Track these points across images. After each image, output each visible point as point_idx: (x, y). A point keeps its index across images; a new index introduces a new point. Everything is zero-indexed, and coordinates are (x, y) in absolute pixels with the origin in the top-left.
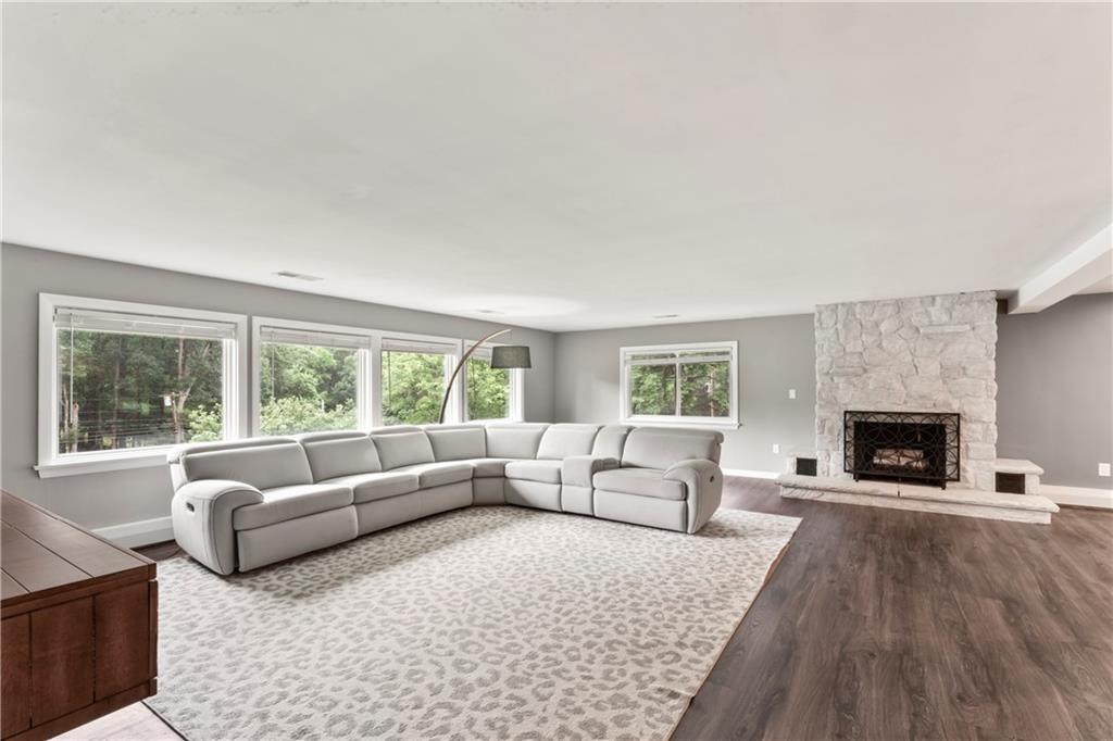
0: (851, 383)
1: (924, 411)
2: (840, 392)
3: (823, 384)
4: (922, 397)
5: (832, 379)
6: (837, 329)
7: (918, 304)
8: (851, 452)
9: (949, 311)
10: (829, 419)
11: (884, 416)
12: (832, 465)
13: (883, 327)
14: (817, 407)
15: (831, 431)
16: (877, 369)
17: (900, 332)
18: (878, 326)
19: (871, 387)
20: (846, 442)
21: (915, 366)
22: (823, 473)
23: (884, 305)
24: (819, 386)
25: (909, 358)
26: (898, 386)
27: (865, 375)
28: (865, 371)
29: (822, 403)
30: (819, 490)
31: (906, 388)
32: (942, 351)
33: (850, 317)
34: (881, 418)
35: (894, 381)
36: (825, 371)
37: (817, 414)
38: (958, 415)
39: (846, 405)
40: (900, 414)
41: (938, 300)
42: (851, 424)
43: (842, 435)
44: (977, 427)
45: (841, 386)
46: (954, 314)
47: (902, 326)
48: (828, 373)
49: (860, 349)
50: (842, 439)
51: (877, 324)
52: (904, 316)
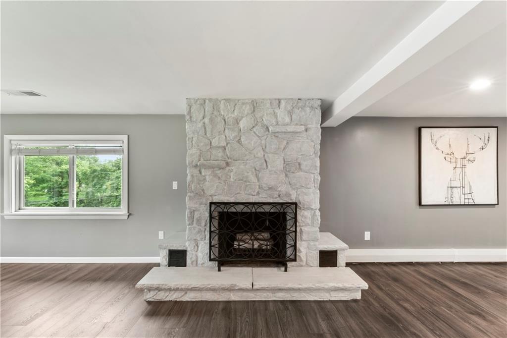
0: (216, 176)
1: (271, 201)
2: (207, 183)
3: (192, 176)
4: (270, 188)
5: (200, 173)
6: (204, 123)
7: (268, 105)
8: (215, 242)
9: (290, 113)
10: (197, 210)
11: (242, 207)
12: (200, 254)
13: (242, 125)
14: (187, 198)
15: (199, 221)
16: (237, 163)
17: (254, 129)
18: (238, 123)
19: (232, 180)
20: (211, 232)
21: (266, 161)
22: (192, 262)
23: (243, 104)
24: (189, 178)
25: (260, 154)
26: (253, 179)
27: (228, 168)
28: (228, 164)
29: (192, 195)
30: (182, 290)
31: (258, 181)
32: (284, 148)
33: (215, 113)
34: (239, 209)
35: (250, 174)
36: (194, 164)
37: (187, 206)
38: (296, 204)
39: (211, 196)
40: (254, 204)
41: (283, 103)
42: (215, 214)
43: (208, 225)
44: (307, 214)
45: (207, 177)
46: (294, 116)
47: (256, 125)
48: (197, 165)
49: (223, 144)
50: (208, 229)
51: (237, 121)
52: (258, 115)
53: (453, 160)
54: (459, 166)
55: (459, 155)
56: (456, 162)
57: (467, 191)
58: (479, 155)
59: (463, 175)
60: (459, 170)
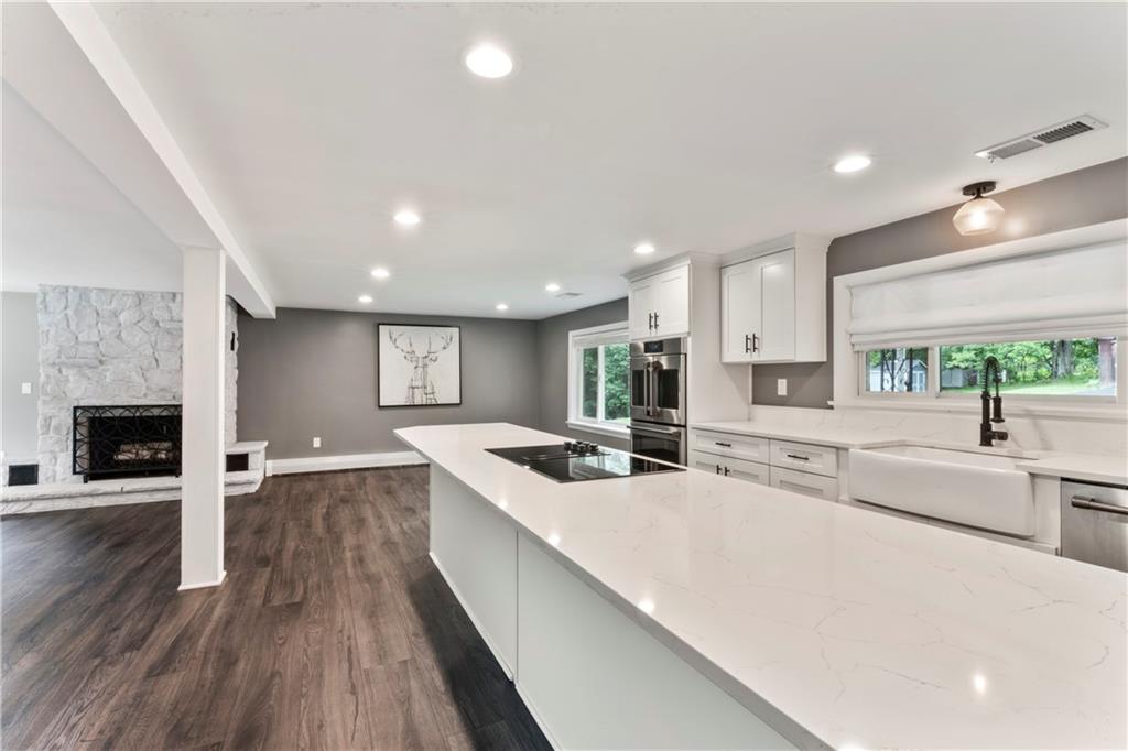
0: (84, 375)
1: (163, 403)
2: (70, 385)
3: (48, 377)
4: (162, 390)
5: (60, 371)
6: (66, 315)
7: (159, 299)
8: (83, 450)
10: (55, 417)
11: (122, 410)
12: (59, 468)
13: (122, 318)
14: (40, 403)
15: (57, 429)
16: (115, 361)
17: (140, 324)
18: (116, 316)
19: (108, 380)
20: (75, 441)
21: (156, 360)
22: (47, 479)
23: (124, 295)
24: (42, 378)
25: (149, 351)
26: (138, 379)
27: (102, 367)
28: (101, 362)
29: (47, 398)
31: (146, 380)
32: (180, 345)
33: (84, 303)
34: (117, 413)
35: (134, 374)
36: (51, 361)
37: (40, 412)
39: (76, 399)
40: (138, 407)
41: (178, 297)
42: (82, 420)
43: (72, 434)
45: (71, 378)
47: (143, 319)
48: (54, 364)
49: (95, 339)
50: (71, 438)
51: (115, 315)
52: (146, 309)
53: (414, 359)
54: (420, 365)
55: (421, 352)
56: (417, 361)
57: (429, 390)
58: (441, 355)
59: (425, 374)
60: (420, 370)
